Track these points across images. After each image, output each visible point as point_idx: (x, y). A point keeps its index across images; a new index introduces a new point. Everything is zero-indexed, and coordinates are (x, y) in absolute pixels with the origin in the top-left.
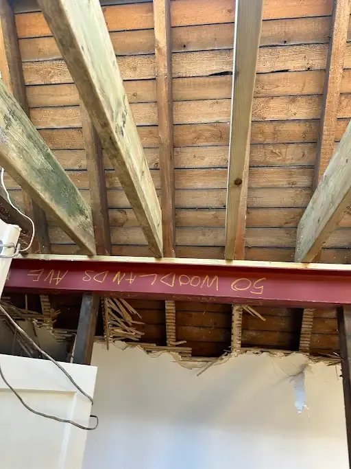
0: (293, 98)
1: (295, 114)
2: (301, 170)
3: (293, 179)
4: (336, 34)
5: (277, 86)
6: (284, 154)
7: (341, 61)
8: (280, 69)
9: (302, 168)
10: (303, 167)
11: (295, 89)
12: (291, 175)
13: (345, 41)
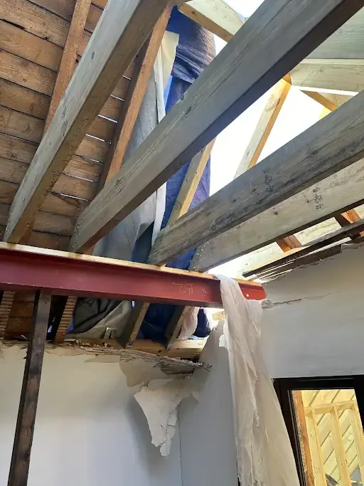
0: (26, 62)
1: (25, 80)
2: (23, 144)
3: (14, 151)
4: (75, 16)
5: (8, 40)
6: (6, 120)
7: (76, 46)
8: (14, 22)
9: (24, 142)
10: (26, 141)
11: (29, 53)
12: (11, 145)
13: (83, 26)
